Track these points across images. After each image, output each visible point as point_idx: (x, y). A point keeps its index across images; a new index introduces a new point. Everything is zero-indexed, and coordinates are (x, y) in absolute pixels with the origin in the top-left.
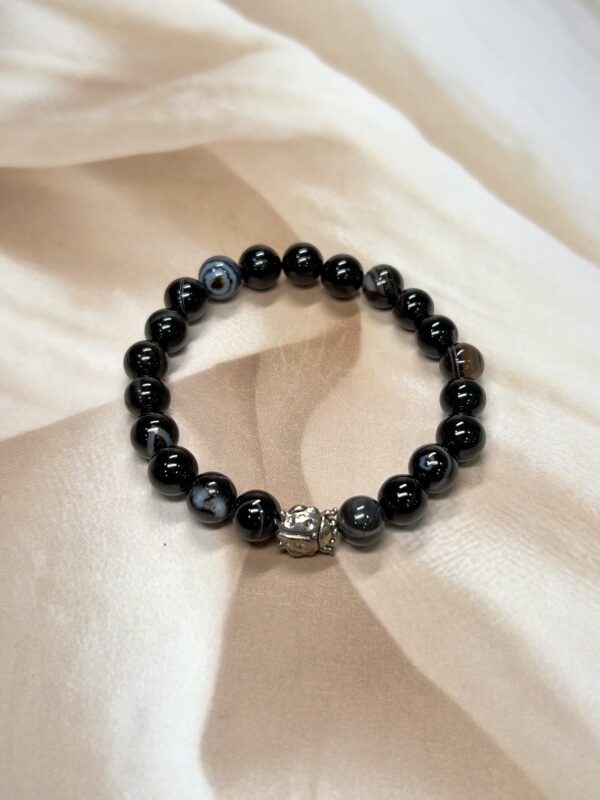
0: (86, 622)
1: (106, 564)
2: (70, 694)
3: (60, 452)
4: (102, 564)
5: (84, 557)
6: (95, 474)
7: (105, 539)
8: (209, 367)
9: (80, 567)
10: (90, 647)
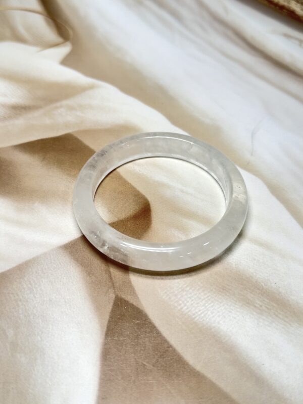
0: (35, 360)
1: (42, 332)
4: (40, 333)
5: (32, 330)
9: (30, 335)
10: (38, 372)
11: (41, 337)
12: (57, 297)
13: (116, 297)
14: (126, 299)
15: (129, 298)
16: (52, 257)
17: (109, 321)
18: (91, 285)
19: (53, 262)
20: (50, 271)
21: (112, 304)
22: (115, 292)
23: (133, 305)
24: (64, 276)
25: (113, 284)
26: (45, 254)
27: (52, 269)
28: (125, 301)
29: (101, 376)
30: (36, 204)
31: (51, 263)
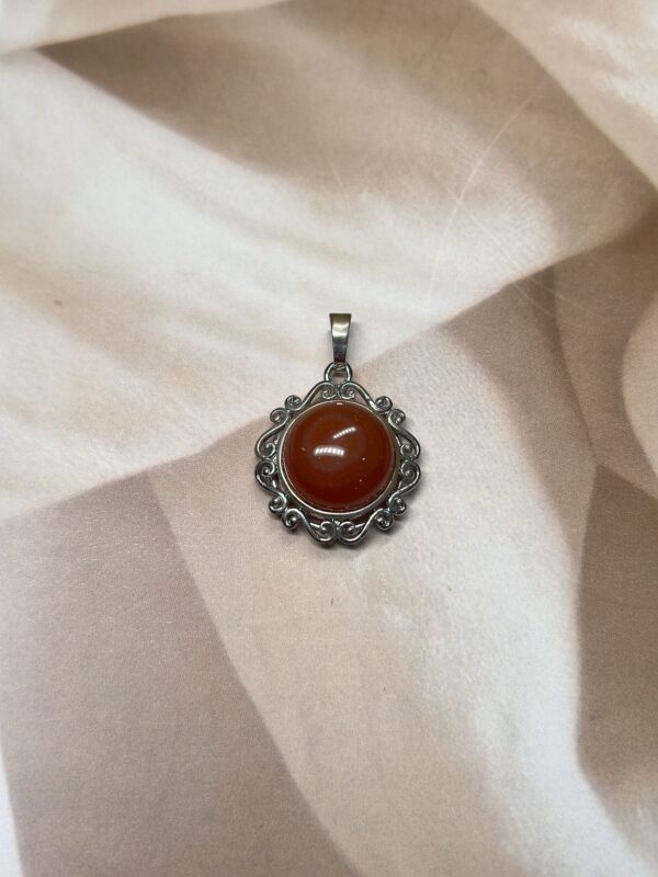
0: (427, 624)
1: (432, 554)
2: (428, 706)
4: (428, 554)
5: (406, 546)
7: (423, 523)
8: (495, 291)
9: (405, 559)
10: (438, 652)
11: (431, 565)
12: (454, 464)
13: (598, 471)
14: (623, 475)
15: (629, 473)
16: (427, 355)
17: (588, 532)
18: (532, 435)
19: (430, 368)
20: (427, 395)
21: (590, 488)
22: (594, 456)
23: (643, 492)
24: (465, 410)
25: (588, 434)
26: (408, 345)
27: (430, 388)
28: (623, 481)
29: (583, 666)
30: (364, 197)
31: (427, 371)
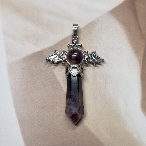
2: (108, 99)
3: (88, 36)
6: (99, 41)
